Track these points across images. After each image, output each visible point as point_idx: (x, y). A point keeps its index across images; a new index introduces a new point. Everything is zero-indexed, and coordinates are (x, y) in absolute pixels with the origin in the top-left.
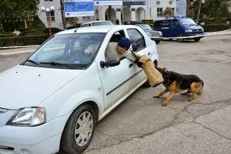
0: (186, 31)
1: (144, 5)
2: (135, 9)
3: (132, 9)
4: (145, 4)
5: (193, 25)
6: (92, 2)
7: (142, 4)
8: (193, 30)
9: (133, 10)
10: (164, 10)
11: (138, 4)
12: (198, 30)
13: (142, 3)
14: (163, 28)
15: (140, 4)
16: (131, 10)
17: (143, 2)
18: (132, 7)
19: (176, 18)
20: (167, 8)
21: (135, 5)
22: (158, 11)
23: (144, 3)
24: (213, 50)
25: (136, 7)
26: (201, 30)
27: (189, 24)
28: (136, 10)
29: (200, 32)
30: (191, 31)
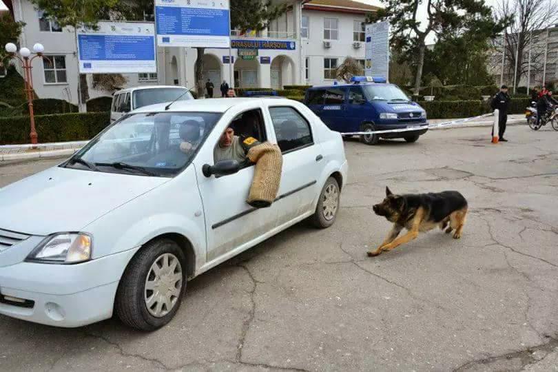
0: (382, 117)
1: (291, 49)
2: (269, 58)
3: (262, 58)
4: (294, 48)
5: (400, 101)
6: (152, 38)
7: (286, 49)
8: (401, 114)
9: (265, 61)
10: (340, 62)
11: (277, 48)
12: (411, 115)
13: (287, 46)
14: (327, 108)
15: (281, 48)
16: (259, 60)
17: (288, 43)
18: (263, 53)
20: (348, 60)
21: (268, 48)
22: (326, 65)
23: (292, 46)
24: (446, 168)
25: (272, 54)
26: (419, 114)
27: (389, 99)
28: (271, 60)
29: (417, 118)
30: (395, 117)
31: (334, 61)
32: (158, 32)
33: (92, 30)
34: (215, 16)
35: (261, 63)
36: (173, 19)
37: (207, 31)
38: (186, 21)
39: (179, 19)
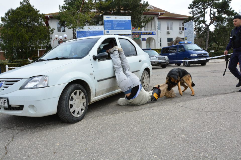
0: (191, 55)
1: (154, 35)
2: (145, 38)
3: (142, 39)
4: (155, 34)
5: (198, 50)
7: (151, 35)
8: (198, 54)
9: (144, 40)
10: (174, 39)
11: (148, 35)
12: (203, 55)
13: (152, 33)
14: (170, 54)
15: (150, 35)
17: (153, 32)
18: (142, 37)
19: (182, 44)
20: (177, 38)
21: (145, 35)
22: (168, 41)
23: (154, 34)
24: (216, 70)
26: (206, 54)
27: (194, 49)
28: (146, 40)
29: (205, 56)
30: (196, 55)
31: (172, 39)
32: (105, 29)
33: (82, 29)
34: (126, 22)
35: (142, 40)
36: (110, 24)
37: (123, 28)
38: (115, 25)
39: (112, 24)
